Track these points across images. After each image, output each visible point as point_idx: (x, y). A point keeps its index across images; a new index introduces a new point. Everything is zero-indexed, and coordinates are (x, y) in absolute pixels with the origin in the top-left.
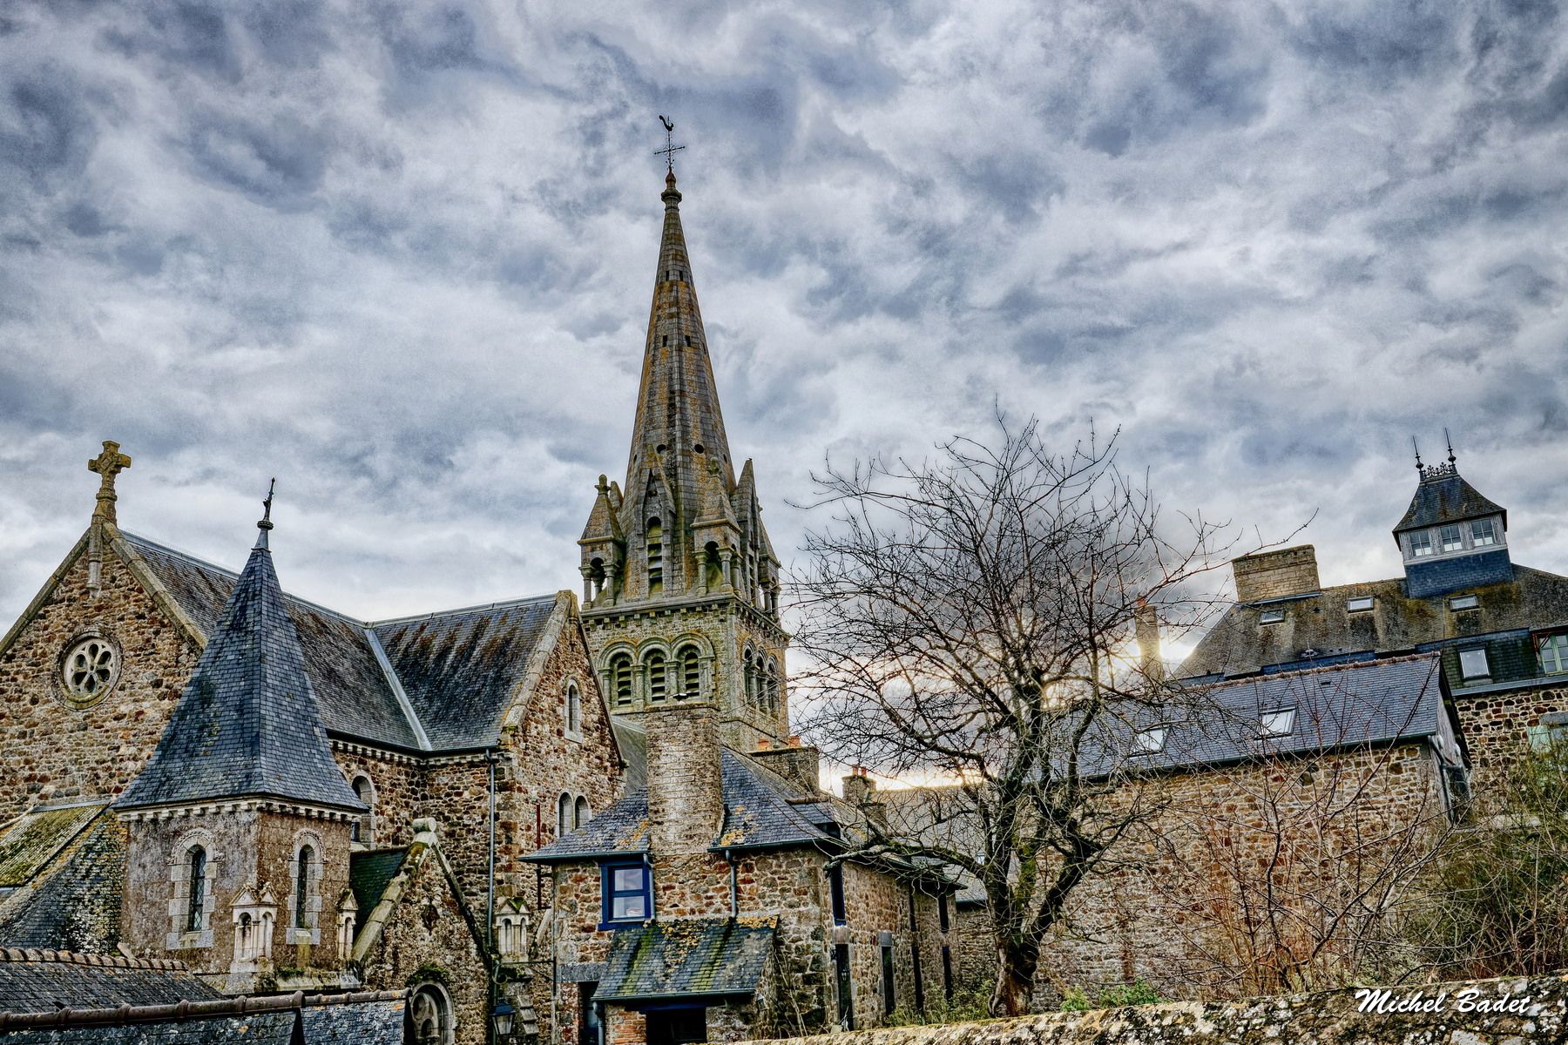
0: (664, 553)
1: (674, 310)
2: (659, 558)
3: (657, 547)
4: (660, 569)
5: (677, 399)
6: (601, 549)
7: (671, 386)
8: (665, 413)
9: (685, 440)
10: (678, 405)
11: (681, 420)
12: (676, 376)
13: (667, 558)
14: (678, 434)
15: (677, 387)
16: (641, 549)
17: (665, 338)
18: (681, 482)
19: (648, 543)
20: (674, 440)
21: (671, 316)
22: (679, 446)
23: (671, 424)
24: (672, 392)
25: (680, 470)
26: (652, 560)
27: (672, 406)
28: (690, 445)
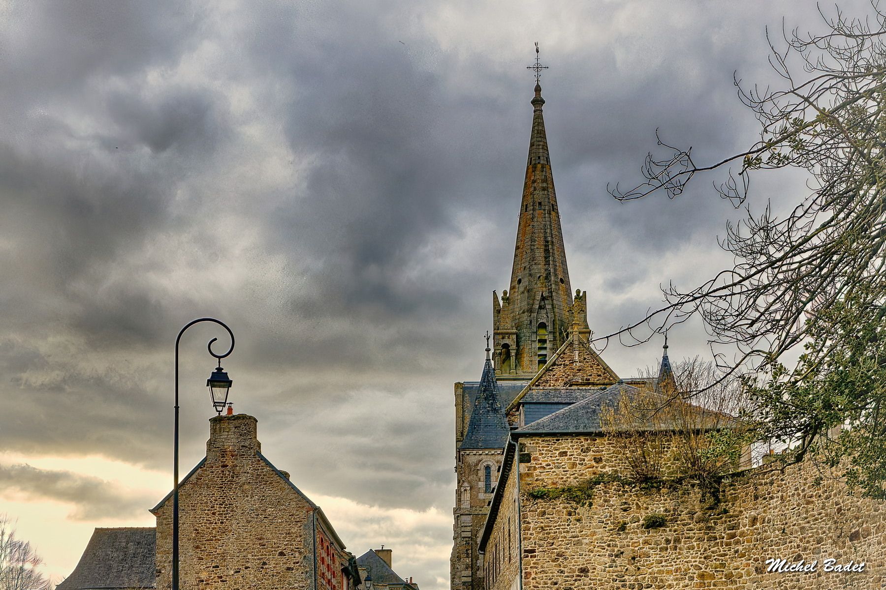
0: (548, 345)
1: (545, 185)
2: (545, 348)
3: (543, 341)
4: (546, 355)
5: (550, 246)
6: (509, 338)
7: (545, 237)
8: (543, 254)
9: (556, 275)
10: (551, 251)
11: (553, 261)
12: (548, 231)
13: (551, 349)
14: (552, 270)
15: (549, 239)
16: (534, 341)
17: (540, 204)
18: (555, 302)
19: (538, 338)
20: (550, 273)
21: (544, 189)
22: (553, 278)
23: (547, 263)
24: (547, 242)
25: (554, 294)
26: (540, 349)
27: (547, 251)
28: (558, 278)
